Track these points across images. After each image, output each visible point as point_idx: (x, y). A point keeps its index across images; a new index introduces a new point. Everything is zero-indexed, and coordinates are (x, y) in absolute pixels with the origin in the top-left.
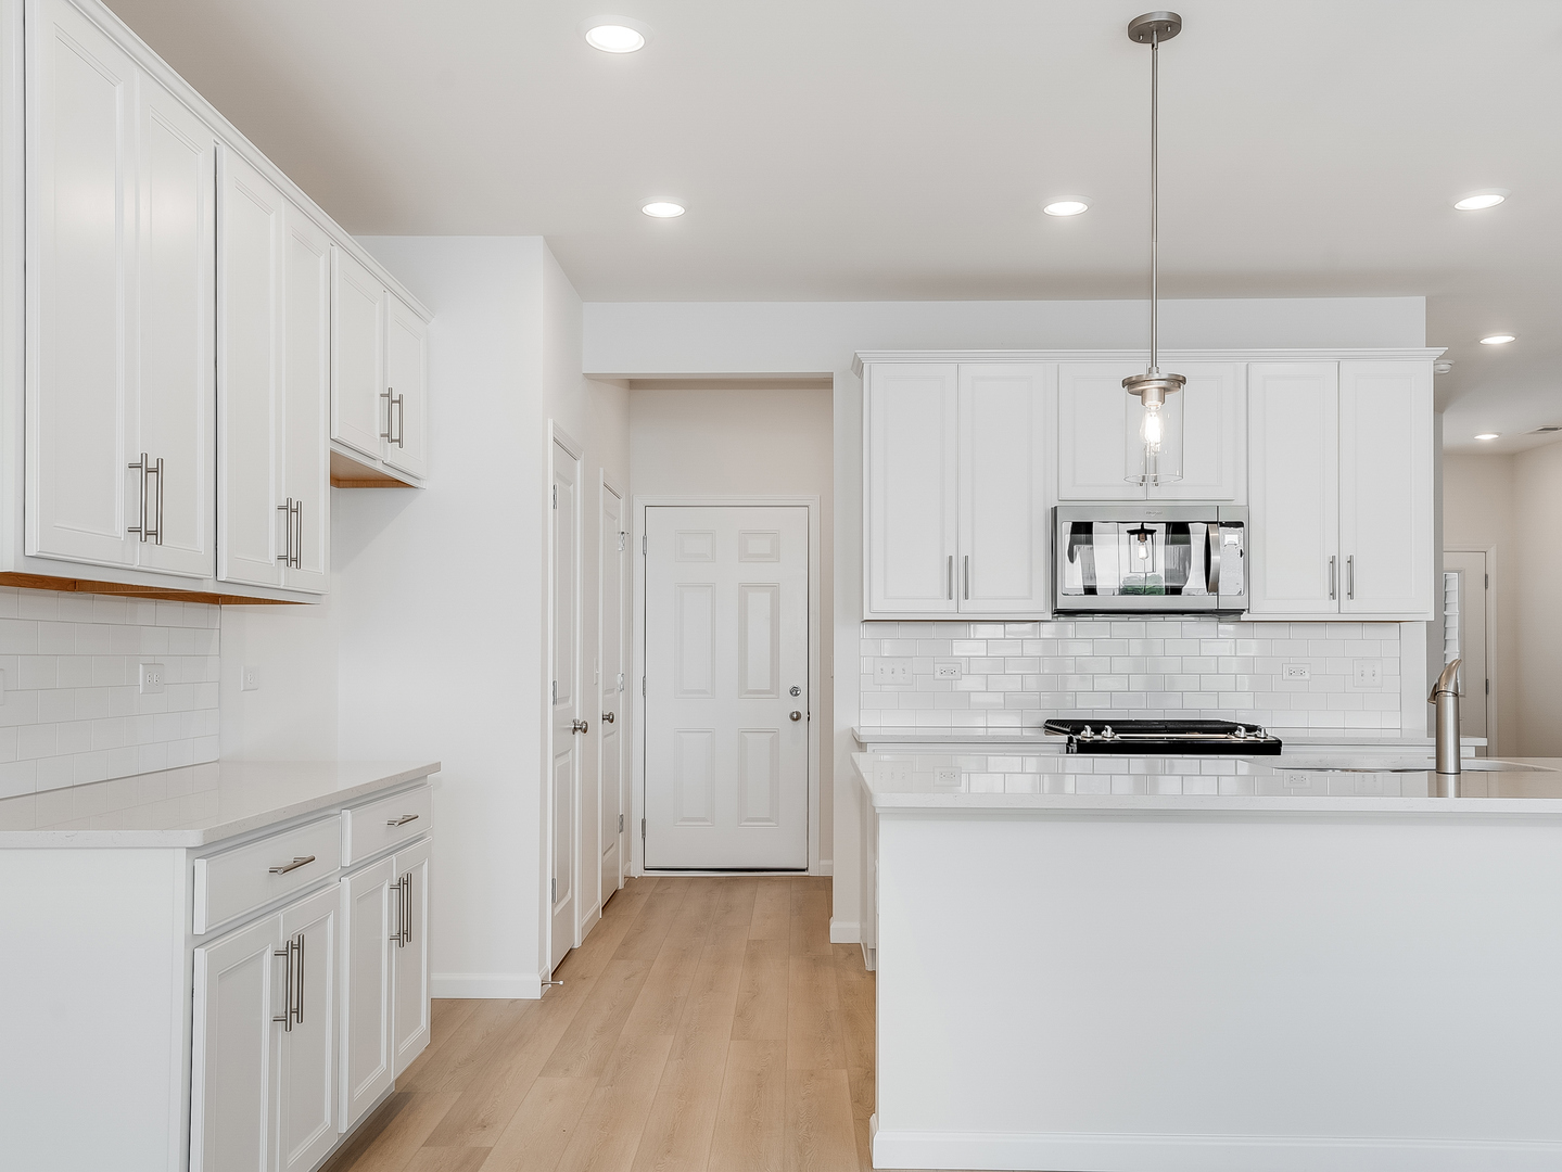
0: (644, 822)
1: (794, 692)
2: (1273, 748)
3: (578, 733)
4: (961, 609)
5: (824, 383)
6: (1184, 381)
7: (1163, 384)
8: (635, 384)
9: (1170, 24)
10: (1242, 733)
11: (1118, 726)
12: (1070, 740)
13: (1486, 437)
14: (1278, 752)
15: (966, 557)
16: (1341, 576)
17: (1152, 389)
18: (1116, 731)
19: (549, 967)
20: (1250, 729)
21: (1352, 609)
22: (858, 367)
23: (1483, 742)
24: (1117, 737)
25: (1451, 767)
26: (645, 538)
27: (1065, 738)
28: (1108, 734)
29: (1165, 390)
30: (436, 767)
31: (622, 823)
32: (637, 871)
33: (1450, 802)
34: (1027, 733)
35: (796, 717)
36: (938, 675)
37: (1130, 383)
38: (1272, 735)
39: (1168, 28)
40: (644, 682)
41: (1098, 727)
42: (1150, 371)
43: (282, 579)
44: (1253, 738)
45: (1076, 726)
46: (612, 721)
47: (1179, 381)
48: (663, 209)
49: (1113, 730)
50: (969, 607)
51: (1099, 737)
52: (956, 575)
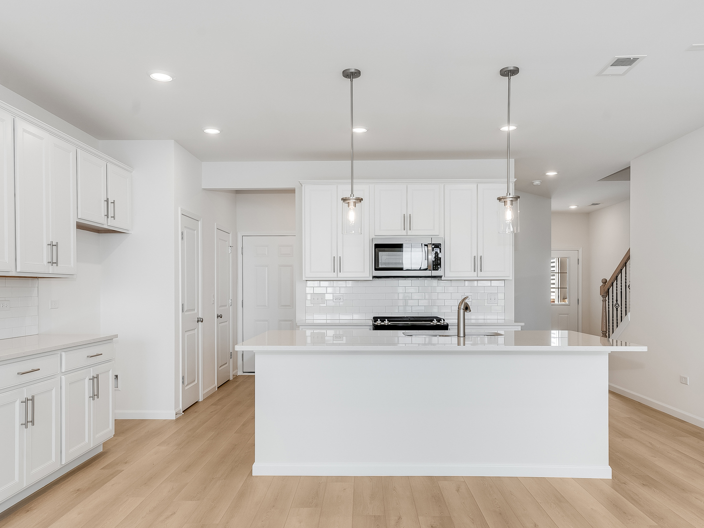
0: (243, 355)
3: (200, 322)
4: (339, 276)
5: (292, 191)
6: (362, 199)
7: (355, 200)
8: (238, 192)
9: (356, 73)
10: (435, 321)
11: (390, 319)
13: (573, 207)
14: (447, 329)
15: (340, 257)
16: (478, 263)
17: (352, 202)
18: (389, 321)
19: (181, 408)
21: (482, 275)
22: (301, 186)
23: (523, 324)
24: (389, 323)
25: (462, 335)
26: (242, 248)
28: (386, 322)
29: (355, 203)
30: (116, 336)
31: (231, 355)
32: (240, 373)
36: (334, 301)
37: (344, 200)
38: (446, 322)
39: (356, 74)
40: (243, 302)
41: (383, 319)
42: (351, 195)
43: (51, 270)
44: (439, 323)
46: (221, 317)
47: (360, 200)
48: (212, 131)
49: (380, 321)
50: (341, 275)
51: (383, 323)
52: (337, 264)
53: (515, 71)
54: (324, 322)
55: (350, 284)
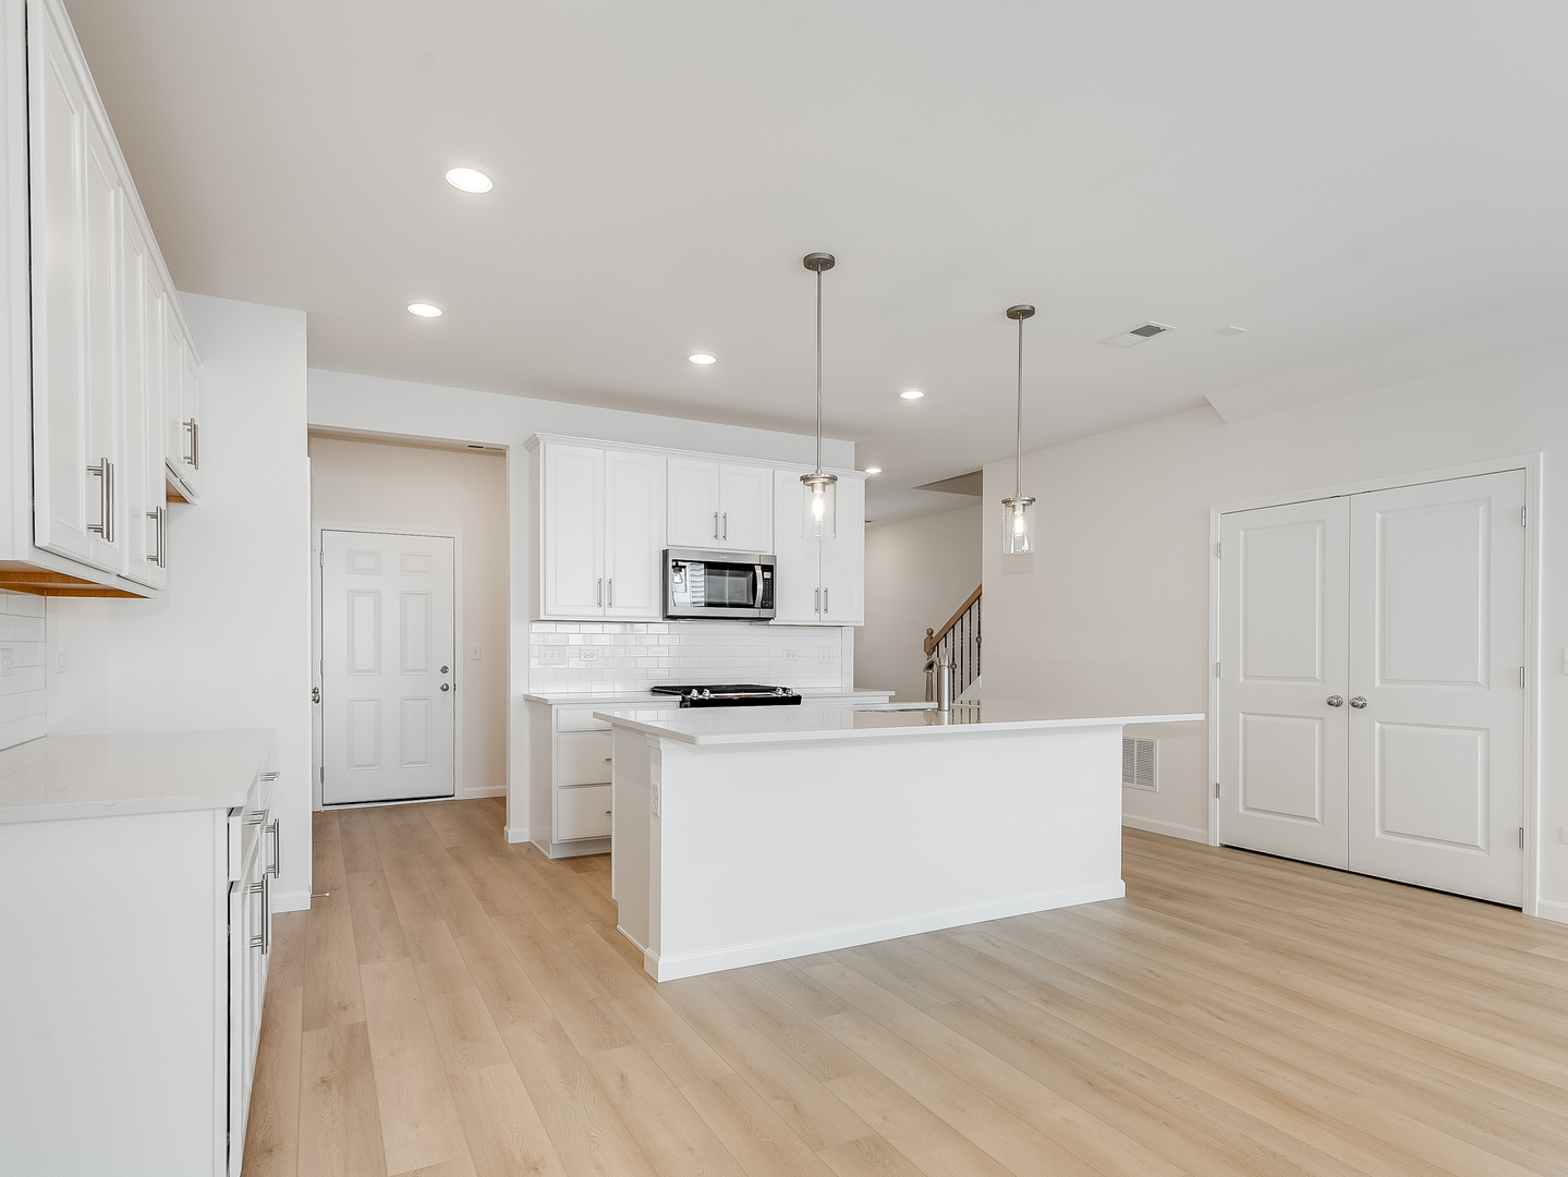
0: (322, 769)
1: (445, 670)
2: (796, 700)
4: (606, 614)
6: (836, 479)
7: (822, 480)
9: (828, 261)
11: (713, 689)
12: (683, 698)
14: (799, 703)
15: (611, 579)
16: (819, 600)
17: (818, 482)
18: (712, 693)
20: (784, 690)
21: (826, 619)
22: (532, 444)
23: (893, 693)
24: (713, 696)
26: (321, 554)
27: (679, 698)
28: (707, 695)
29: (825, 484)
33: (946, 728)
34: (639, 695)
35: (445, 688)
36: (582, 658)
37: (805, 479)
38: (796, 692)
41: (701, 689)
42: (817, 471)
44: (785, 695)
45: (687, 690)
47: (833, 479)
48: (425, 310)
50: (612, 614)
51: (701, 697)
52: (604, 590)
53: (1029, 313)
54: (610, 695)
55: (617, 628)
